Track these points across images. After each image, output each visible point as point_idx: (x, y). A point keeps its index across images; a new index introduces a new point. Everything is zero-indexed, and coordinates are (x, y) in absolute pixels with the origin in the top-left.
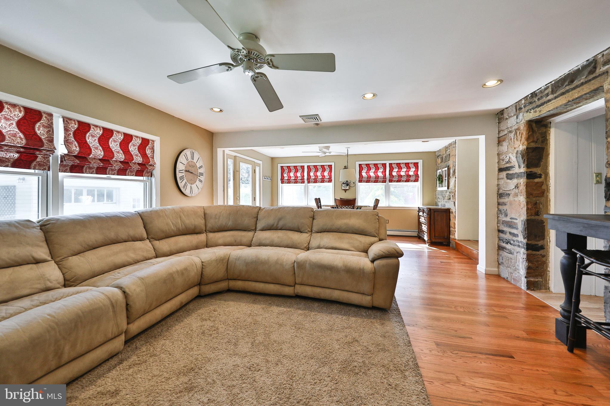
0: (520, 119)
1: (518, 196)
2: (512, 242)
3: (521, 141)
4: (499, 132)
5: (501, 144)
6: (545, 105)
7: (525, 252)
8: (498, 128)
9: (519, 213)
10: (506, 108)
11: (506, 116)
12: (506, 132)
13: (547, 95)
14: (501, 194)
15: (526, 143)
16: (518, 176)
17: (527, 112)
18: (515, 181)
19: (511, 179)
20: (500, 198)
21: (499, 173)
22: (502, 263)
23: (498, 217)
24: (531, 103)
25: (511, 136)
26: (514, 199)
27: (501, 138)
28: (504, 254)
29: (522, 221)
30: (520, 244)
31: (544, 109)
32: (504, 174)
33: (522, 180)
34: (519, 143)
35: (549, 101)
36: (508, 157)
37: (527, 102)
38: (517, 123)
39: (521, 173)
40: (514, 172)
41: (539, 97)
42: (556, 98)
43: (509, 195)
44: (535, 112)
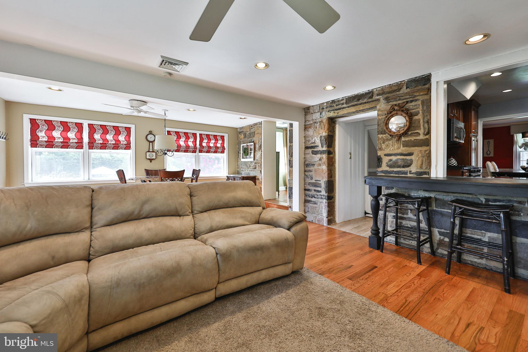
0: (323, 115)
1: (321, 165)
2: (316, 196)
3: (324, 130)
4: (305, 121)
5: (307, 129)
6: (342, 110)
7: (327, 201)
8: (305, 118)
9: (322, 177)
10: (312, 106)
11: (311, 111)
12: (311, 122)
13: (343, 104)
14: (307, 164)
15: (327, 132)
16: (322, 152)
17: (329, 111)
18: (319, 156)
19: (316, 154)
20: (306, 167)
21: (306, 150)
22: (308, 211)
23: (305, 180)
24: (331, 106)
25: (316, 126)
26: (318, 167)
27: (307, 126)
28: (310, 205)
29: (324, 181)
30: (323, 197)
31: (340, 112)
32: (310, 151)
33: (324, 155)
34: (323, 131)
35: (344, 108)
36: (314, 139)
37: (328, 105)
38: (321, 117)
39: (324, 150)
40: (318, 150)
41: (337, 103)
42: (348, 107)
43: (314, 165)
44: (334, 113)
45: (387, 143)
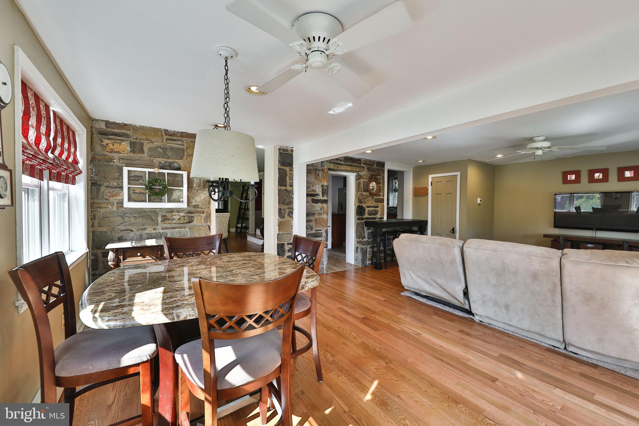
0: (324, 164)
1: (322, 214)
6: (341, 165)
9: (323, 226)
12: (312, 168)
16: (323, 201)
17: (330, 163)
18: (320, 205)
19: (316, 203)
20: (308, 216)
25: (318, 173)
26: (318, 217)
27: (310, 170)
29: (325, 230)
32: (310, 199)
33: (324, 204)
34: (326, 181)
36: (315, 187)
38: (322, 166)
40: (319, 199)
42: (345, 165)
43: (314, 214)
44: (335, 166)
45: (368, 198)
